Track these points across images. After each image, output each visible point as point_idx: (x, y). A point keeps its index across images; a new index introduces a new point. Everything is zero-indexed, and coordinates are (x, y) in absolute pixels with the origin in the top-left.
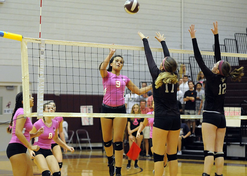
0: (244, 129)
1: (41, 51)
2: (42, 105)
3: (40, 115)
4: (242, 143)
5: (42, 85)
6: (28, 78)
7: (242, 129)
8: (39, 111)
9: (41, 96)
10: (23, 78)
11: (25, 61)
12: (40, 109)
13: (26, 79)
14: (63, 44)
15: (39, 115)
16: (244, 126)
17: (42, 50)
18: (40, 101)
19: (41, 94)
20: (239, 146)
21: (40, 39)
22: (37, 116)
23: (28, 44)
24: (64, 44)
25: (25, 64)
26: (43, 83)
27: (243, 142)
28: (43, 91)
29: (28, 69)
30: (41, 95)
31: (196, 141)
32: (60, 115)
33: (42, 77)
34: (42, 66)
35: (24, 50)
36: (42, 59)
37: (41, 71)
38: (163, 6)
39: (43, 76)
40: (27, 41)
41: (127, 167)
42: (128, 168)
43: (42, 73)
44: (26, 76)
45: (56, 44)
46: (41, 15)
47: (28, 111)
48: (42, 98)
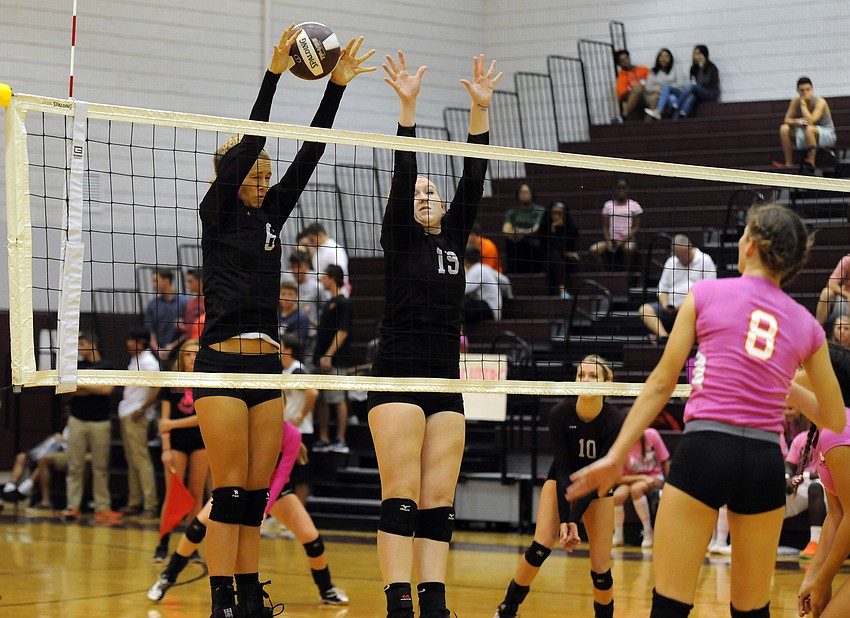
0: (516, 428)
1: (75, 144)
2: (75, 344)
3: (66, 378)
4: (509, 475)
5: (77, 271)
6: (29, 243)
7: (508, 429)
8: (65, 366)
9: (70, 310)
10: (12, 241)
11: (18, 181)
12: (68, 357)
13: (21, 245)
14: (144, 122)
15: (63, 380)
16: (516, 418)
17: (77, 141)
18: (68, 327)
19: (71, 303)
20: (498, 485)
21: (70, 100)
22: (56, 383)
23: (29, 117)
24: (148, 122)
25: (19, 192)
26: (78, 264)
27: (511, 472)
28: (80, 293)
29: (27, 212)
30: (70, 307)
31: (345, 466)
32: (133, 381)
33: (77, 240)
34: (76, 200)
35: (17, 142)
36: (77, 175)
37: (73, 217)
38: (205, 12)
39: (79, 236)
40: (27, 106)
41: (155, 557)
42: (159, 559)
43: (76, 224)
44: (22, 236)
45: (122, 119)
46: (74, 14)
47: (26, 365)
48: (73, 318)
